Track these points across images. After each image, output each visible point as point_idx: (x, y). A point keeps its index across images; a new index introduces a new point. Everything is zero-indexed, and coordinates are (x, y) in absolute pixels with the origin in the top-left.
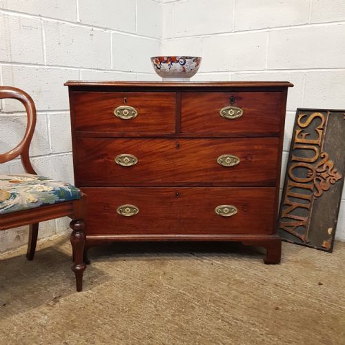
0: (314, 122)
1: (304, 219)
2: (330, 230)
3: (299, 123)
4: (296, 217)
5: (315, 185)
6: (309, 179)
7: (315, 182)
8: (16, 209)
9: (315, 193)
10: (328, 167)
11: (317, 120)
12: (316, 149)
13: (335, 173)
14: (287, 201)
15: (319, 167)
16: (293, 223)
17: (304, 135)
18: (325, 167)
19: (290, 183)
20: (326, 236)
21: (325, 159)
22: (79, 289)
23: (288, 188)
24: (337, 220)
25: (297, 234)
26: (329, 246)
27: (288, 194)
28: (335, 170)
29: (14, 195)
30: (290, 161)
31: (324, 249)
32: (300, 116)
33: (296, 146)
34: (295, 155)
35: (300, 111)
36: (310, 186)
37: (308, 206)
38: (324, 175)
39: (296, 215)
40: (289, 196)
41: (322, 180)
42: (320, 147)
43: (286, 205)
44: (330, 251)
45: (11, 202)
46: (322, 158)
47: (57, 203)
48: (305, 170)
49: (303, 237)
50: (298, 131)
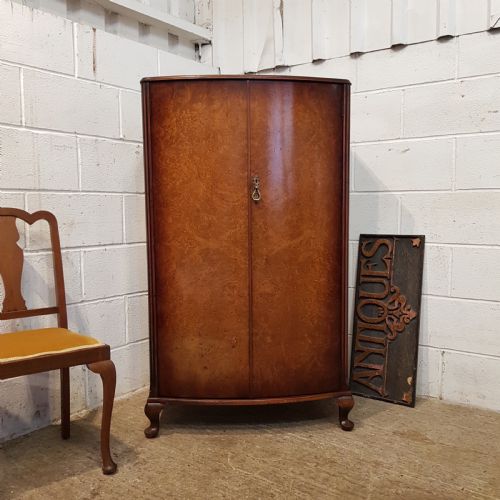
0: (380, 251)
1: (380, 367)
2: (410, 380)
3: (364, 253)
4: (370, 366)
5: (387, 326)
6: (380, 319)
7: (388, 322)
9: (389, 336)
10: (400, 304)
11: (383, 247)
12: (385, 281)
13: (409, 310)
14: (360, 346)
15: (390, 303)
16: (370, 374)
17: (370, 265)
18: (396, 303)
19: (360, 324)
21: (396, 294)
23: (358, 330)
24: (416, 366)
25: (374, 387)
26: (410, 400)
27: (358, 338)
28: (409, 306)
30: (358, 298)
31: (405, 404)
32: (364, 244)
33: (362, 279)
34: (363, 290)
35: (363, 237)
36: (382, 326)
37: (382, 350)
38: (397, 313)
39: (370, 363)
40: (360, 341)
41: (395, 320)
42: (390, 279)
43: (358, 351)
44: (412, 405)
46: (392, 293)
48: (375, 308)
49: (380, 389)
50: (364, 261)
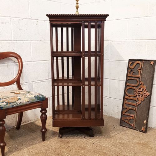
1: (133, 115)
2: (145, 121)
3: (130, 66)
4: (129, 114)
5: (137, 98)
6: (135, 95)
7: (138, 97)
8: (21, 104)
9: (137, 103)
10: (143, 89)
11: (138, 65)
12: (138, 79)
13: (147, 92)
14: (125, 106)
15: (139, 89)
16: (128, 117)
17: (132, 72)
18: (142, 89)
19: (126, 97)
20: (143, 125)
21: (142, 85)
22: (44, 140)
23: (125, 99)
24: (148, 116)
25: (130, 123)
26: (144, 130)
27: (125, 102)
28: (147, 90)
29: (20, 99)
30: (126, 86)
31: (142, 131)
32: (130, 63)
33: (128, 78)
34: (128, 83)
35: (130, 60)
36: (135, 98)
37: (134, 109)
38: (142, 93)
39: (129, 113)
40: (126, 104)
41: (141, 96)
42: (140, 79)
43: (125, 108)
44: (145, 132)
45: (19, 102)
47: (37, 102)
48: (133, 90)
49: (132, 125)
50: (129, 71)
